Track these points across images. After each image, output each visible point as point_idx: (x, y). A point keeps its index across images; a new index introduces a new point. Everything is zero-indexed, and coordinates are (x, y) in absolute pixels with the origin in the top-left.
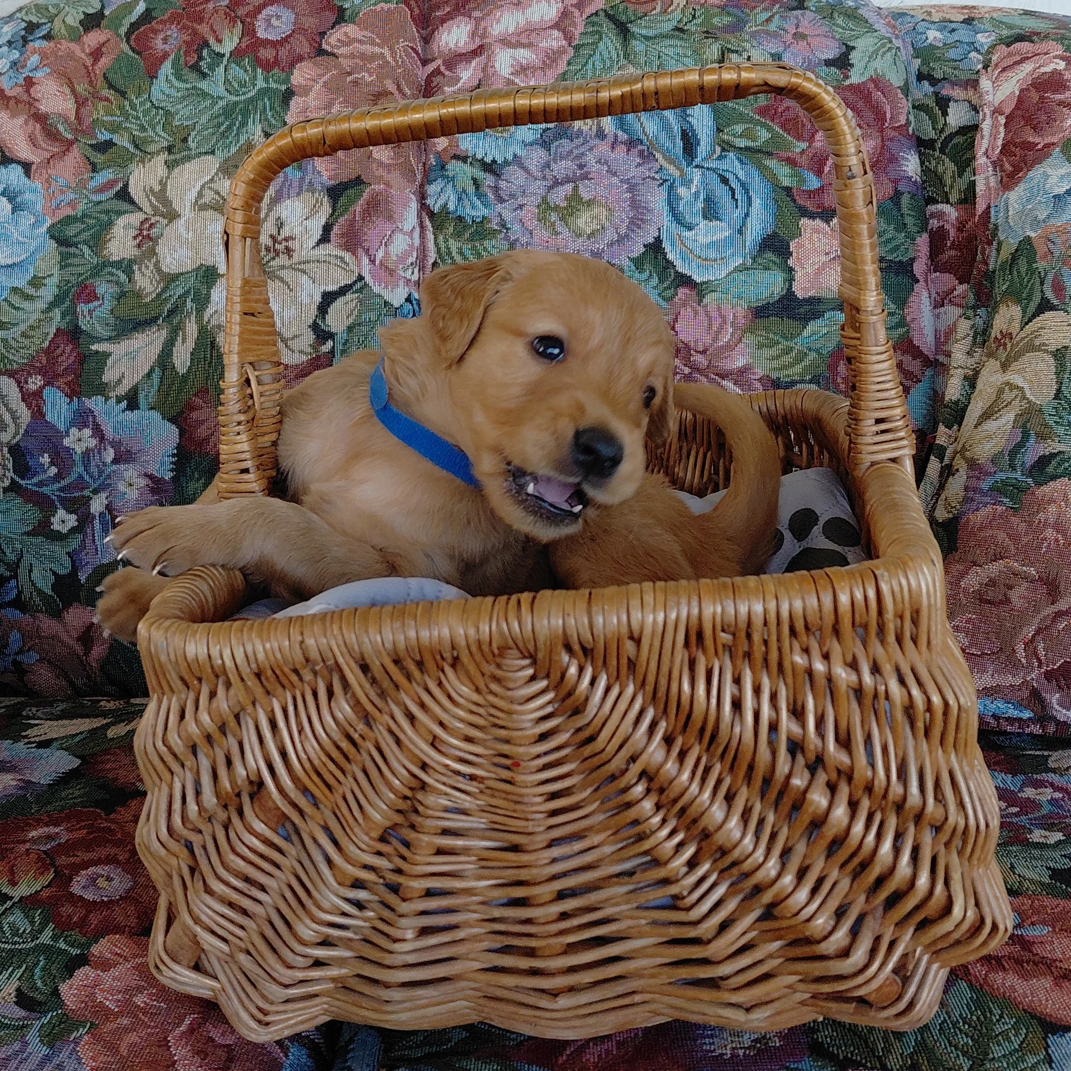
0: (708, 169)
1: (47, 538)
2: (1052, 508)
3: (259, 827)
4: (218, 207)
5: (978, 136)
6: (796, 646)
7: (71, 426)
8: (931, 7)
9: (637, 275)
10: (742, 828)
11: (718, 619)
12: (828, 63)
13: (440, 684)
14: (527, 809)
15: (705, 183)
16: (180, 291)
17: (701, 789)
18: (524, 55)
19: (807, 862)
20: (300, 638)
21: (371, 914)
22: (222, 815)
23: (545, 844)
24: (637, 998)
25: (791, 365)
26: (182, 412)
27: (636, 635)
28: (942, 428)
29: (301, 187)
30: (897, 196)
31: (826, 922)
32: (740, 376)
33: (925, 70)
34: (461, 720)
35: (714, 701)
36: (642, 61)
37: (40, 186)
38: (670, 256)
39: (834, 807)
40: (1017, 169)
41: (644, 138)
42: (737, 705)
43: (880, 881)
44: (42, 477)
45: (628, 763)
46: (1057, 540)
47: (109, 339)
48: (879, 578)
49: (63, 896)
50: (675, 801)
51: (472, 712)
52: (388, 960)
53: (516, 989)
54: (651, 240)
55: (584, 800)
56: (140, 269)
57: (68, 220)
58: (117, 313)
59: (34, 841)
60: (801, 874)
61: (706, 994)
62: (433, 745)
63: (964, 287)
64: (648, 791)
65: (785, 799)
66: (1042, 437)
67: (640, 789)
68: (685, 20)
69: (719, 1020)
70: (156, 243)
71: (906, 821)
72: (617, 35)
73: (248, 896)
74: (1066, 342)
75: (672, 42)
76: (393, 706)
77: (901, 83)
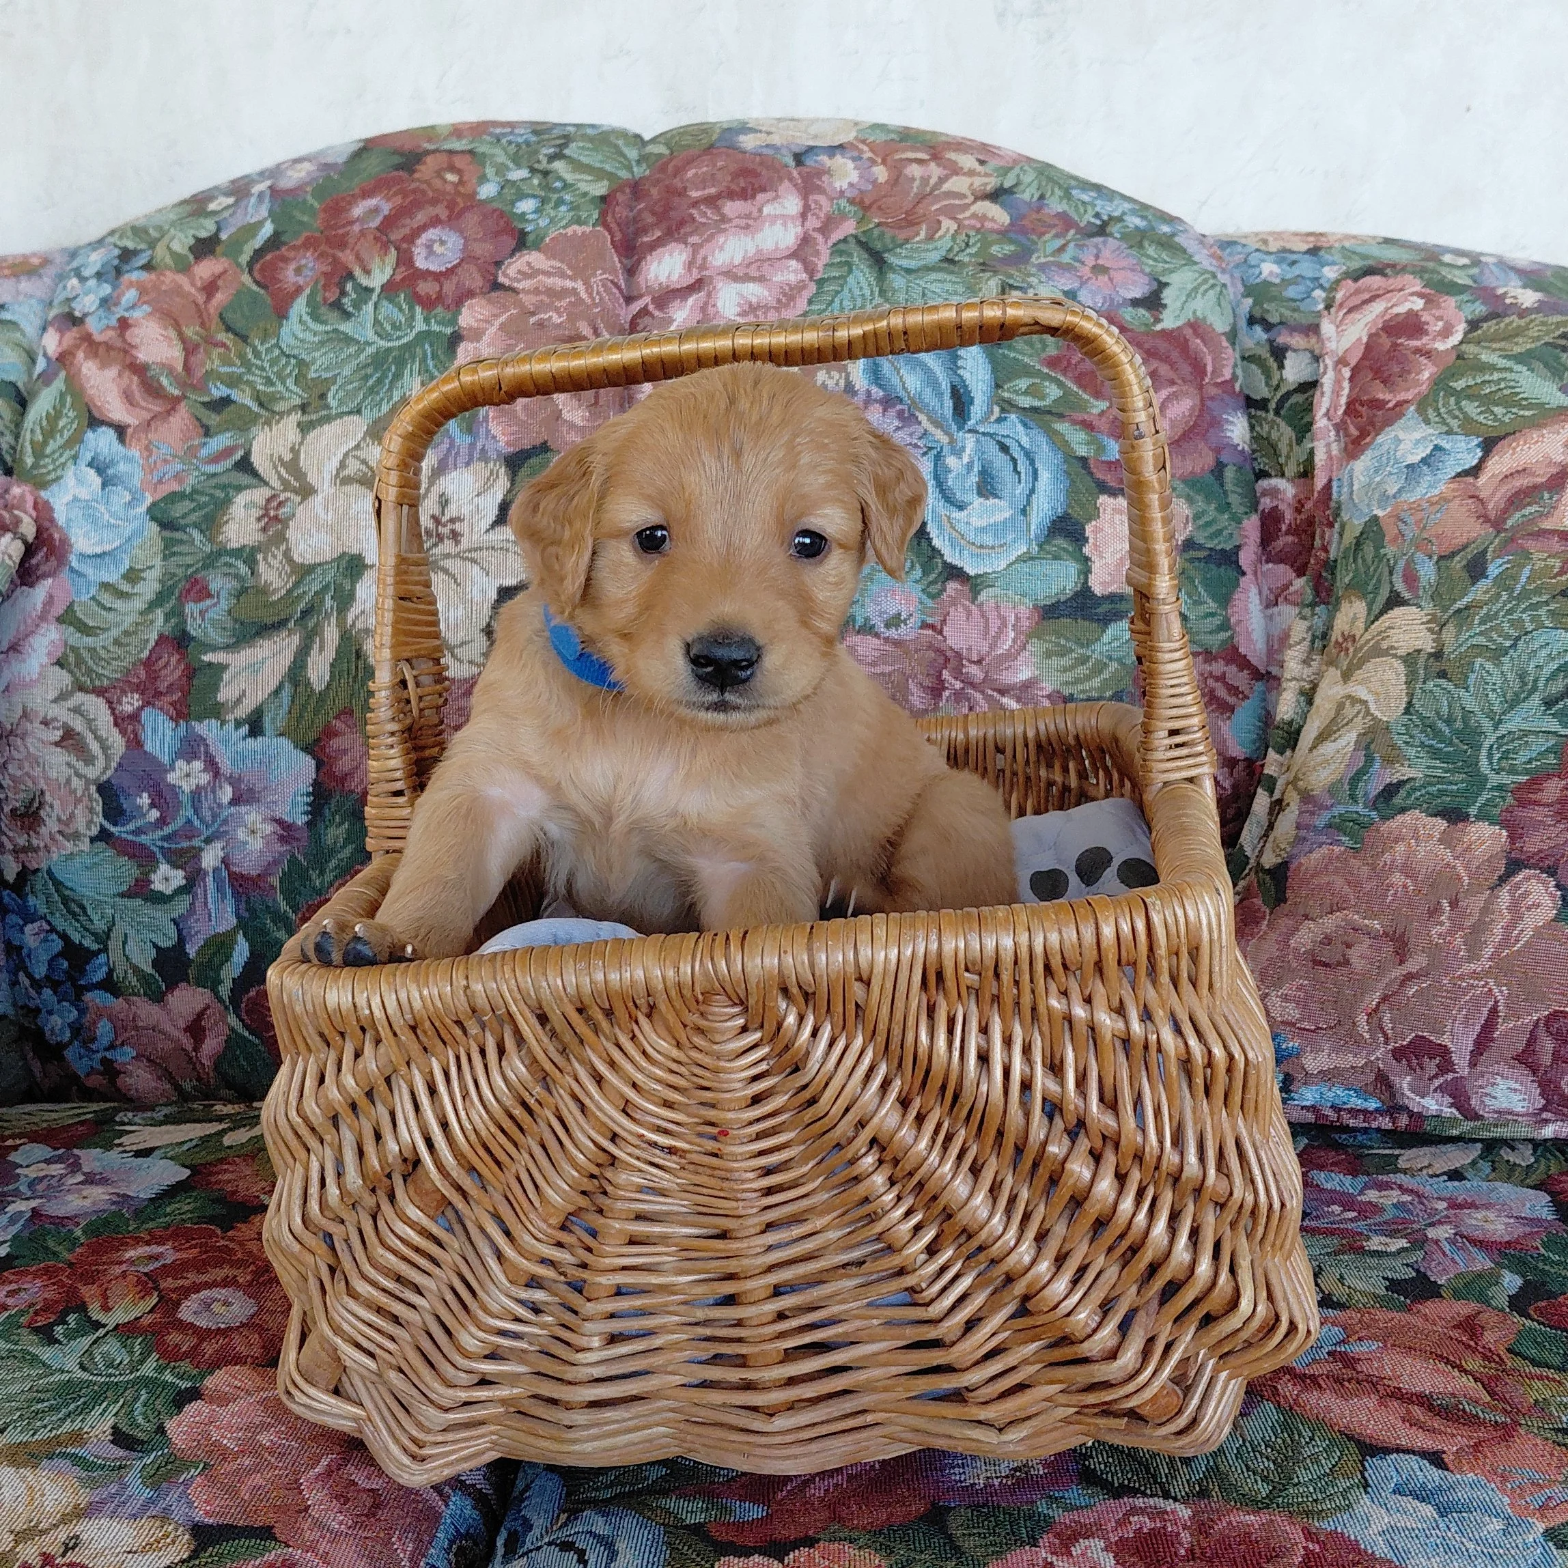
0: (984, 434)
1: (146, 900)
2: (1401, 848)
3: (414, 1213)
4: (366, 481)
5: (1318, 393)
6: (1053, 987)
7: (178, 757)
8: (1269, 233)
10: (990, 1206)
11: (961, 957)
12: (1135, 303)
13: (633, 1038)
14: (736, 1187)
15: (980, 451)
16: (315, 587)
17: (942, 1159)
18: (754, 291)
19: (1067, 1247)
21: (550, 1319)
22: (370, 1201)
23: (758, 1229)
24: (869, 1418)
25: (1087, 678)
26: (318, 740)
27: (865, 977)
28: (1272, 754)
29: (470, 455)
30: (1218, 470)
31: (1089, 1317)
32: (1024, 690)
33: (1257, 314)
34: (659, 1081)
35: (956, 1054)
36: (902, 300)
37: (138, 454)
38: (936, 542)
39: (1098, 1178)
40: (1364, 433)
41: (902, 394)
42: (984, 1058)
43: (1155, 1267)
44: (139, 823)
45: (856, 1129)
46: (1405, 887)
47: (227, 647)
48: (1150, 908)
49: (169, 1323)
50: (911, 1174)
51: (671, 1071)
52: (570, 1373)
55: (802, 1176)
56: (265, 559)
57: (173, 497)
58: (236, 615)
59: (131, 1262)
60: (1060, 1260)
61: (951, 1411)
62: (624, 1111)
63: (1302, 580)
64: (881, 1162)
65: (1041, 1169)
66: (1389, 761)
67: (870, 1160)
68: (956, 249)
69: (968, 1444)
70: (286, 526)
71: (1182, 1197)
72: (870, 266)
73: (401, 1300)
74: (1419, 645)
75: (940, 276)
76: (577, 1065)
77: (1227, 329)
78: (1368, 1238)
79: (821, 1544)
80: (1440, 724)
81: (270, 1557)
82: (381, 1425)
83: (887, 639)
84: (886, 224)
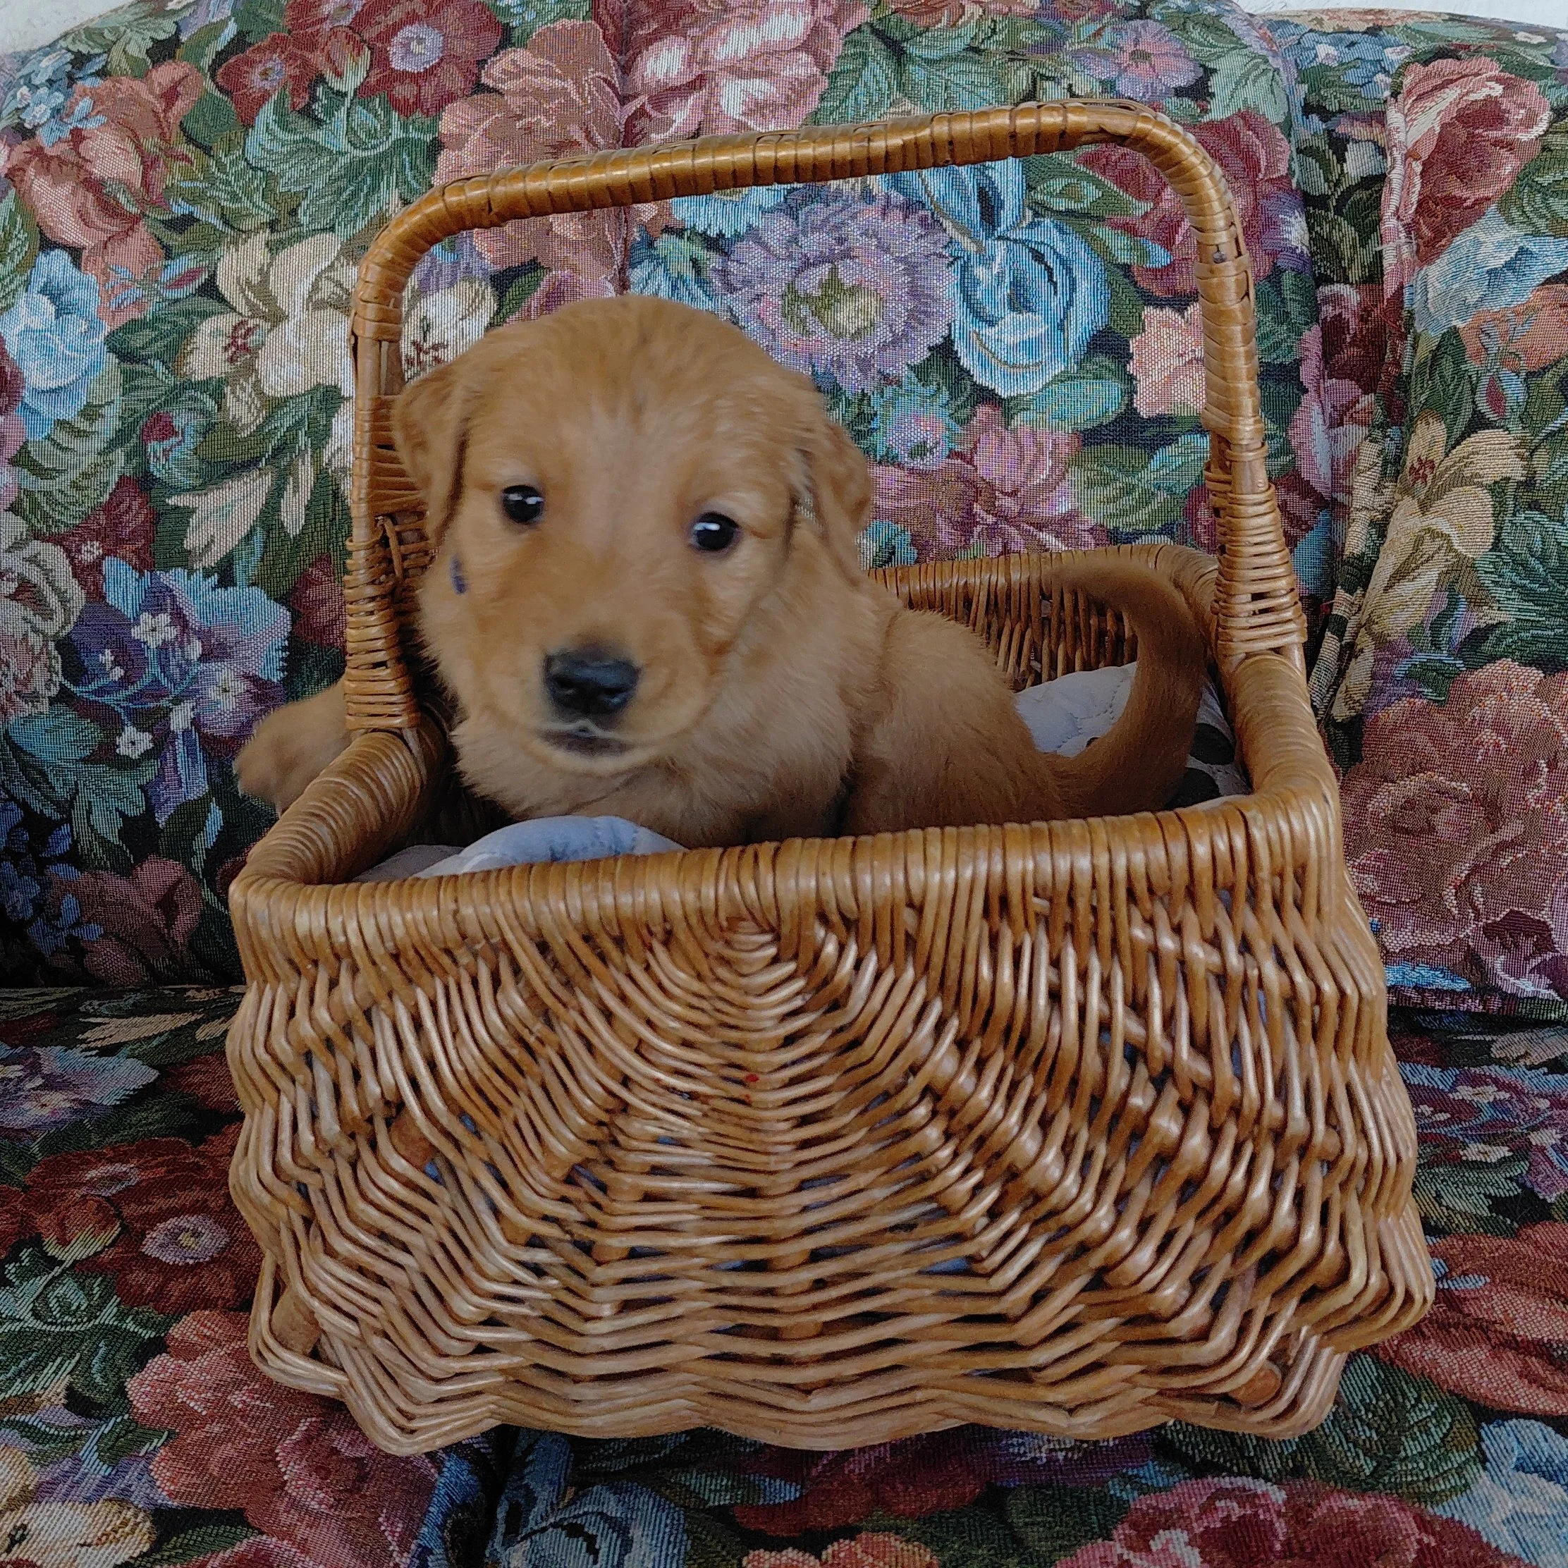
0: (1015, 241)
1: (111, 766)
2: (1490, 701)
3: (399, 1164)
4: (342, 305)
5: (1385, 189)
6: (1137, 916)
7: (142, 611)
8: (1323, 12)
9: (920, 389)
10: (1062, 1165)
11: (1030, 880)
12: (1179, 92)
13: (648, 968)
14: (766, 1139)
15: (1011, 259)
16: (288, 421)
17: (1006, 1111)
18: (760, 88)
19: (1152, 1210)
20: (452, 906)
21: (554, 1282)
22: (348, 1148)
23: (792, 1187)
24: (919, 1395)
25: (1134, 510)
26: (294, 590)
27: (917, 900)
28: (1340, 592)
29: (454, 276)
30: (1275, 275)
31: (1177, 1292)
32: (1063, 526)
33: (1313, 99)
34: (677, 1018)
35: (1023, 990)
36: (923, 93)
37: (94, 279)
38: (965, 362)
39: (1189, 1134)
40: (1439, 234)
41: (925, 199)
42: (1055, 996)
43: (1252, 1236)
44: (102, 682)
45: (906, 1076)
46: (1497, 745)
47: (193, 489)
48: (1251, 823)
49: (133, 1258)
50: (971, 1127)
51: (692, 1007)
52: (578, 1345)
53: (755, 1383)
54: (940, 341)
55: (844, 1127)
56: (233, 392)
57: (133, 326)
58: (202, 454)
59: (92, 1184)
60: (1143, 1227)
61: (1014, 1390)
62: (637, 1051)
63: (1371, 398)
64: (934, 1114)
65: (1122, 1126)
66: (1476, 602)
67: (922, 1111)
68: (982, 36)
69: (1032, 1424)
70: (255, 356)
71: (1286, 1154)
72: (887, 58)
73: (385, 1258)
74: (1507, 472)
75: (963, 67)
76: (583, 999)
77: (1281, 119)
78: (1465, 1146)
79: (863, 1535)
80: (1532, 561)
81: (241, 1547)
82: (365, 1393)
83: (912, 471)
84: (904, 11)
